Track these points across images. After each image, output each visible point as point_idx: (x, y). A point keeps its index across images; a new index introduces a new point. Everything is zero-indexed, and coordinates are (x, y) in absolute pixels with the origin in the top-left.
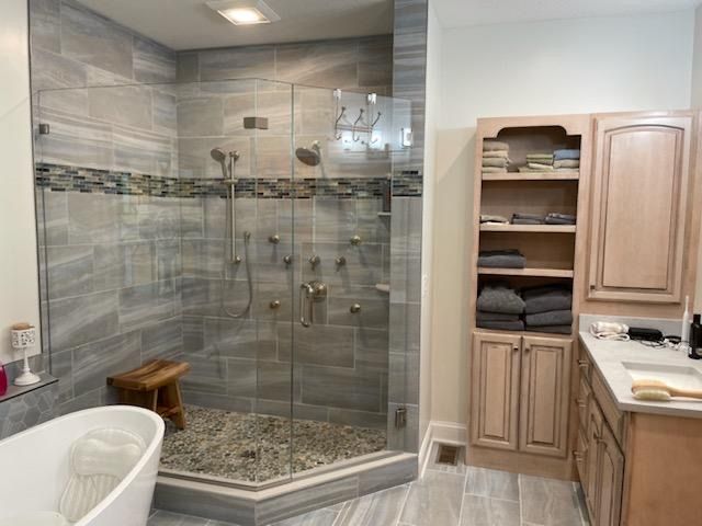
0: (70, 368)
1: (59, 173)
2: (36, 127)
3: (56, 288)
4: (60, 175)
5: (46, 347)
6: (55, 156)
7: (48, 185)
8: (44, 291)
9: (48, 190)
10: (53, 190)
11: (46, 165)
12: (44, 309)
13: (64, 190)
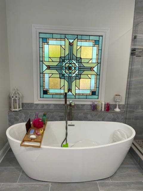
0: (134, 111)
1: (140, 51)
2: (133, 37)
3: (133, 87)
4: (140, 52)
5: (126, 103)
6: (139, 45)
7: (135, 55)
8: (128, 87)
9: (135, 56)
10: (136, 56)
11: (135, 49)
12: (128, 92)
13: (140, 56)
